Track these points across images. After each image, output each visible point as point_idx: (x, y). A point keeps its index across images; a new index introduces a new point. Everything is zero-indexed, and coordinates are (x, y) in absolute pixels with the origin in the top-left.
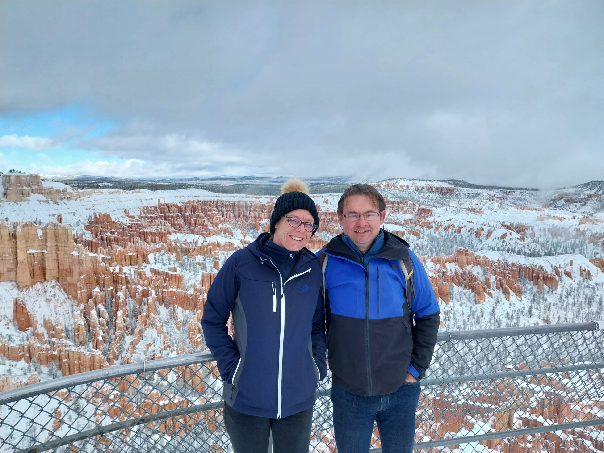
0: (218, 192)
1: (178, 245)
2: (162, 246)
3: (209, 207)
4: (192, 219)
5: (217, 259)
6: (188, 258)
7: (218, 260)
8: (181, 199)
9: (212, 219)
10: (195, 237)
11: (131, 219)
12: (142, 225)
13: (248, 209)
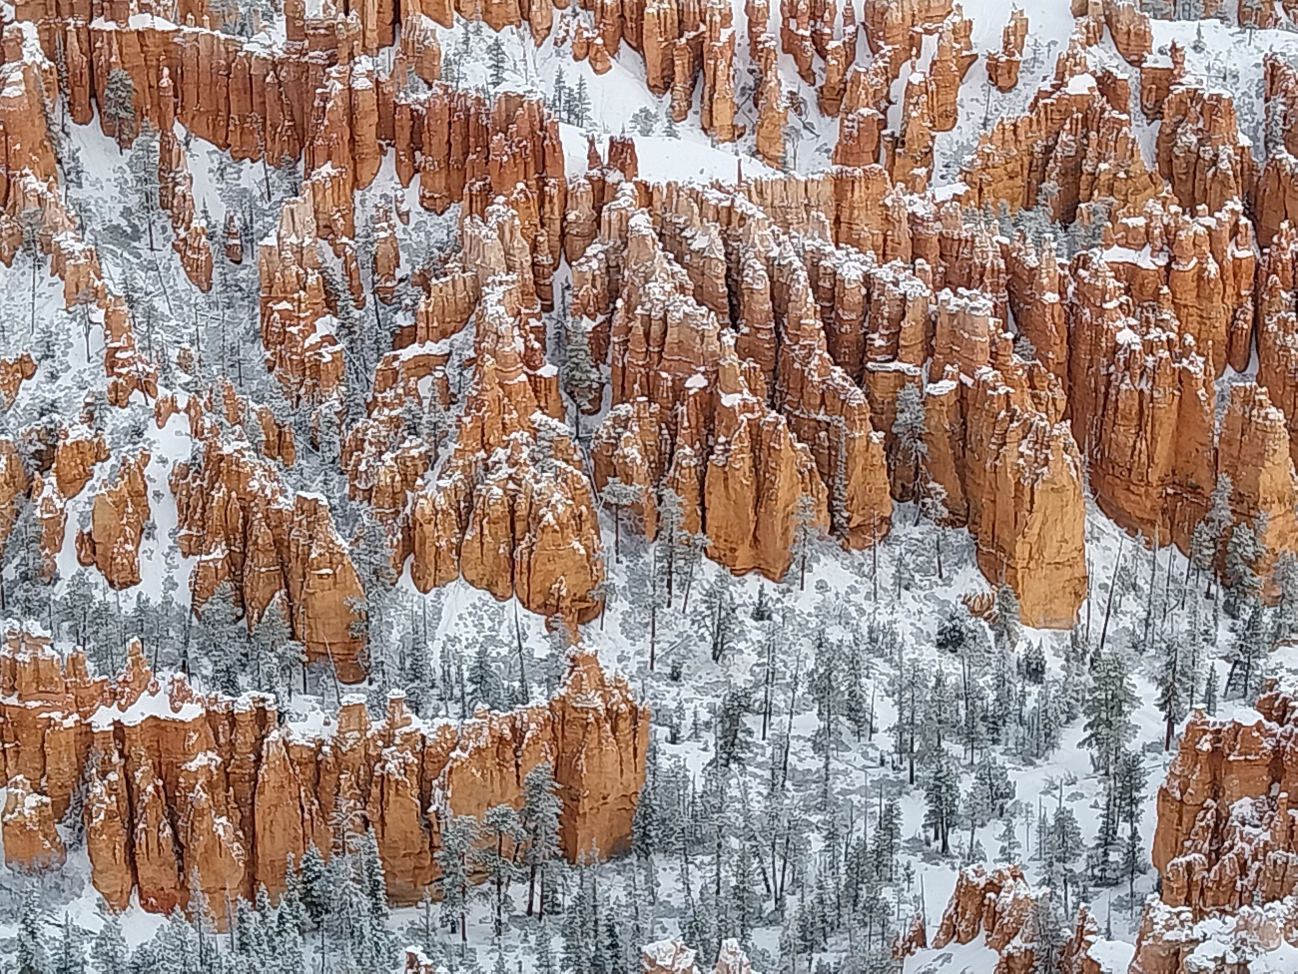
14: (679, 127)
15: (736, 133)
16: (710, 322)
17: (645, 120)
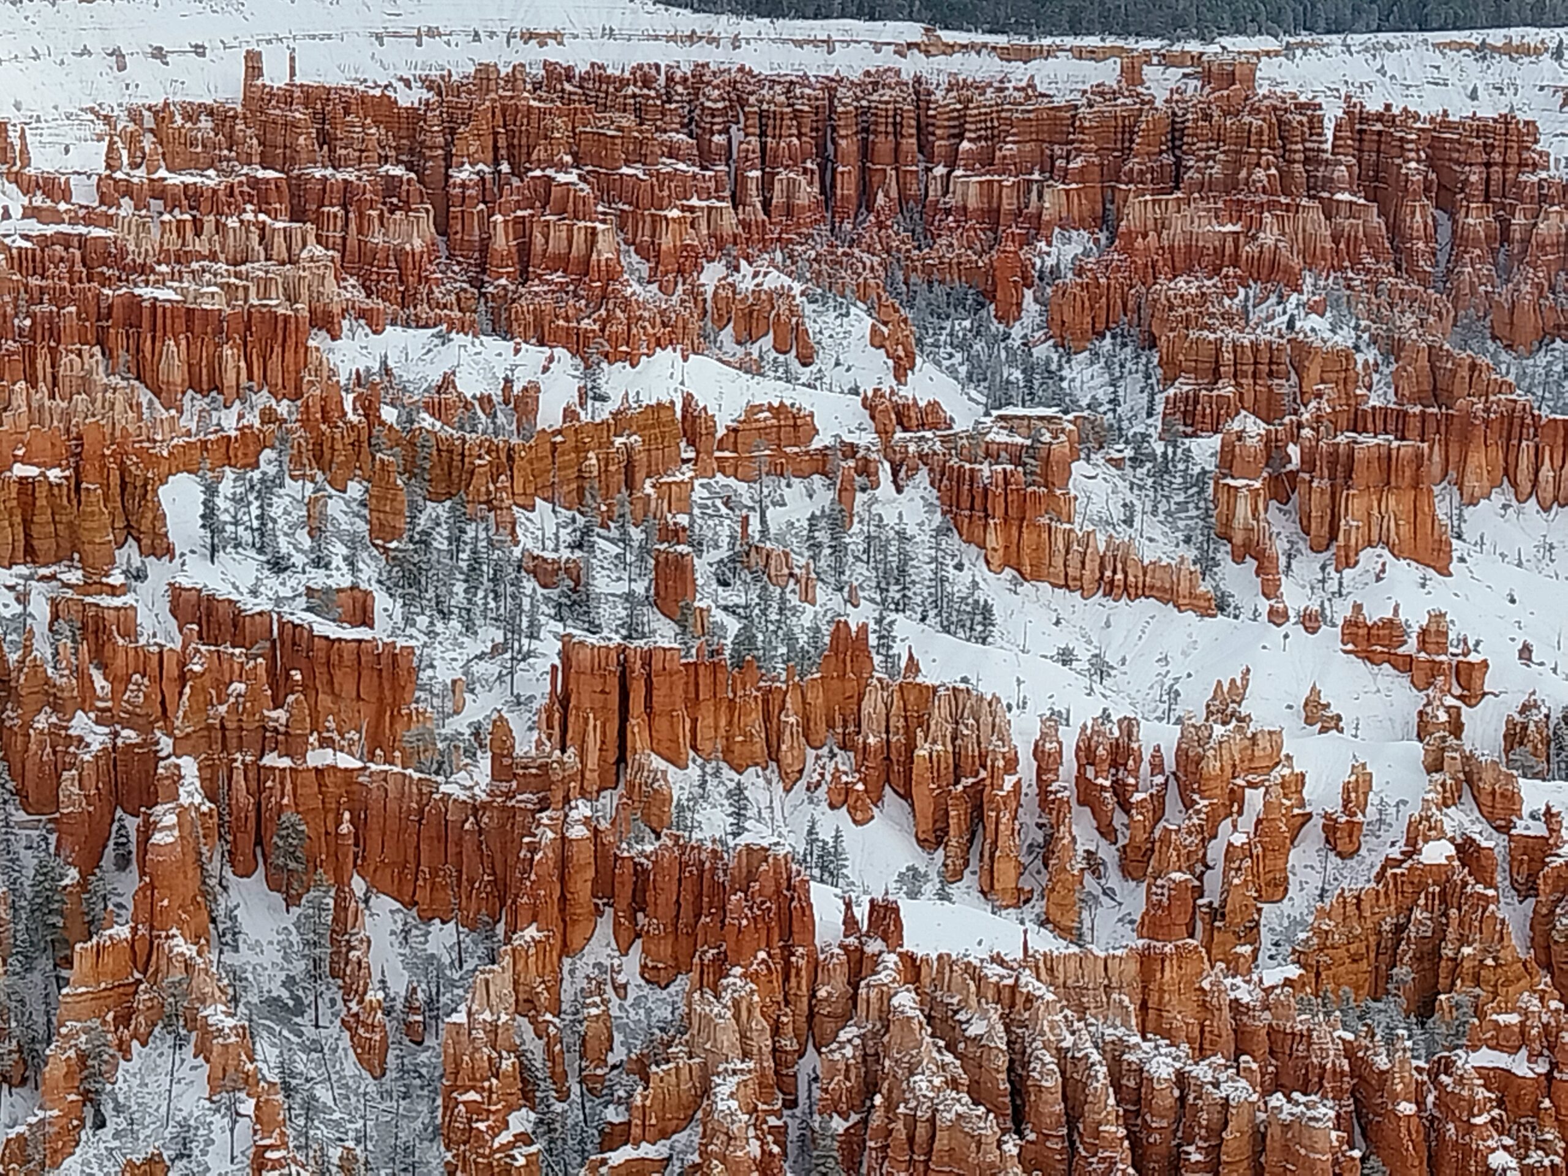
1: (389, 414)
2: (268, 415)
3: (628, 121)
4: (499, 218)
5: (675, 534)
6: (460, 520)
7: (683, 548)
8: (419, 54)
9: (655, 221)
11: (39, 201)
12: (123, 252)
13: (940, 145)
14: (953, 889)
15: (1021, 898)
17: (913, 880)
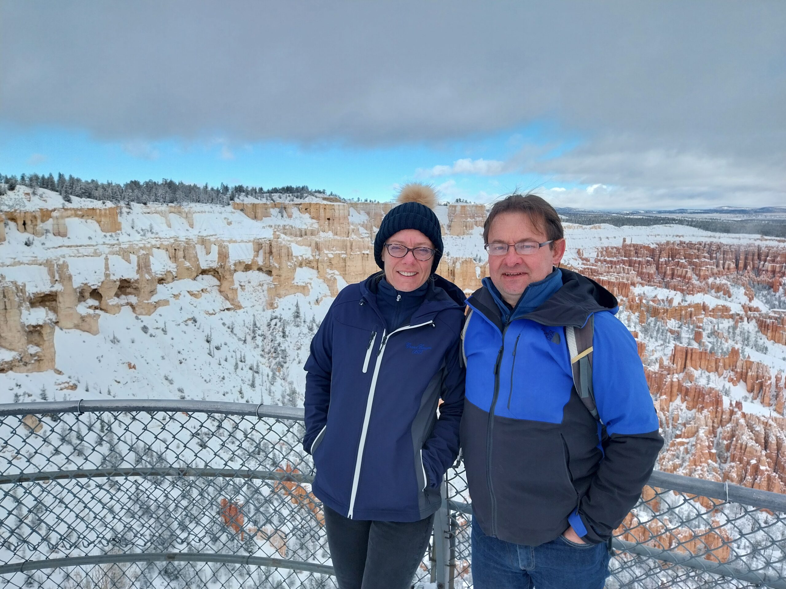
0: (714, 230)
1: (644, 301)
2: (622, 300)
3: (696, 251)
4: (668, 268)
5: (699, 327)
6: (656, 321)
7: (701, 330)
8: (655, 239)
9: (700, 270)
10: (671, 293)
11: (584, 262)
12: (598, 271)
13: (763, 258)
14: (754, 401)
15: (770, 405)
16: (759, 448)
17: (746, 398)
